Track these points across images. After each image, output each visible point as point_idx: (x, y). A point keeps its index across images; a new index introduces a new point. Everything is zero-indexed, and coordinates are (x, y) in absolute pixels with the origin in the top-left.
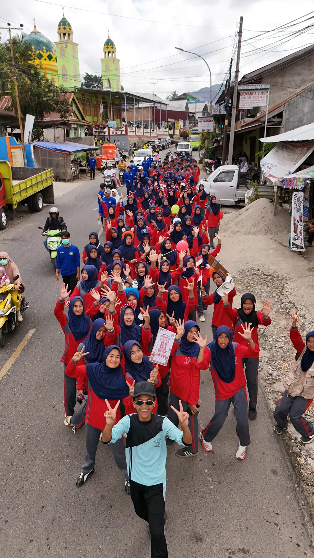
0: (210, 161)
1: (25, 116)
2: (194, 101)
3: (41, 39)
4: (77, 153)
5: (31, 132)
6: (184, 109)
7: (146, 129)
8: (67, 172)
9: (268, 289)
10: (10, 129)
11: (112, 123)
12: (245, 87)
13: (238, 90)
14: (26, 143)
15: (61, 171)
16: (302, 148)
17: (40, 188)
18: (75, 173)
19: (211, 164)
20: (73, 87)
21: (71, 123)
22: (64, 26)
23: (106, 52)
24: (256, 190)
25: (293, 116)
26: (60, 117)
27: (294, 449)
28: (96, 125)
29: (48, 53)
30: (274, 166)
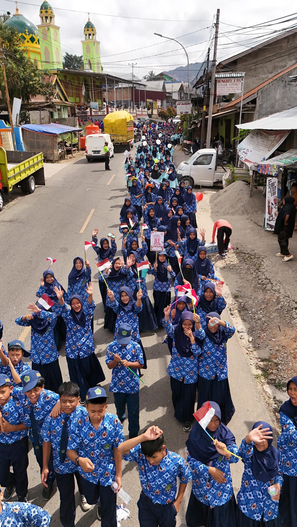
0: (188, 142)
1: (13, 99)
2: (171, 81)
3: (24, 22)
4: (64, 135)
5: (19, 115)
6: (161, 89)
7: (126, 110)
8: (54, 154)
9: (247, 266)
11: (94, 104)
12: (222, 75)
13: (216, 78)
14: (14, 126)
15: (48, 152)
16: (275, 136)
18: (62, 153)
19: (190, 145)
20: (55, 69)
21: (55, 105)
22: (46, 9)
23: (86, 35)
24: (233, 173)
25: (266, 102)
26: (45, 99)
27: (273, 406)
28: (78, 106)
29: (31, 35)
30: (250, 151)
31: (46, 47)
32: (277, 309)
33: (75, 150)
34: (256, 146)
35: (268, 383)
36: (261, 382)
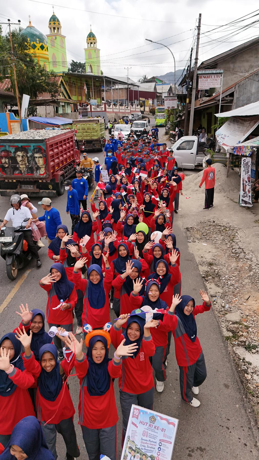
0: (174, 133)
1: (22, 96)
2: (161, 84)
3: (35, 33)
5: (27, 109)
6: (153, 89)
7: (121, 107)
9: (222, 237)
10: (10, 106)
11: (93, 101)
12: (204, 71)
13: (197, 74)
14: (22, 118)
16: (249, 122)
20: (61, 72)
21: (60, 102)
22: (54, 21)
23: (88, 43)
25: (242, 95)
26: (51, 96)
27: (242, 368)
28: (80, 103)
29: (41, 44)
30: (227, 137)
31: (54, 54)
32: (249, 276)
34: (233, 132)
35: (238, 345)
36: (232, 344)
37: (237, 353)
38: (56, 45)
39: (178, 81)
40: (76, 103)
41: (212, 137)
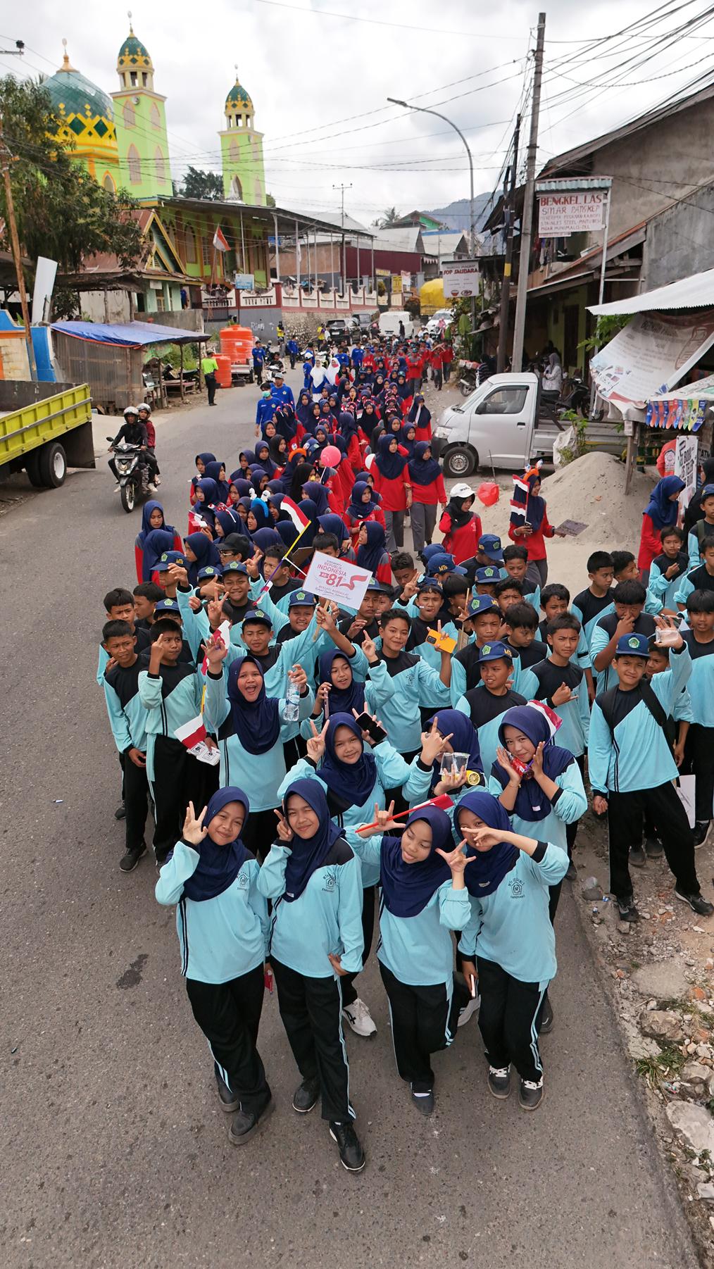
0: (470, 365)
1: (36, 261)
2: (437, 230)
3: (81, 87)
4: (158, 348)
5: (49, 300)
6: (414, 246)
7: (325, 295)
8: (133, 393)
10: (3, 292)
11: (244, 279)
12: (553, 184)
13: (536, 193)
14: (35, 324)
15: (119, 390)
16: (693, 327)
17: (59, 430)
18: (155, 395)
19: (473, 371)
20: (154, 197)
21: (149, 280)
22: (133, 55)
23: (230, 117)
24: (581, 433)
25: (668, 252)
26: (120, 263)
27: (700, 1191)
28: (208, 285)
29: (97, 119)
30: (624, 373)
31: (132, 146)
33: (190, 388)
34: (641, 358)
35: (683, 1095)
36: (659, 1088)
37: (681, 1131)
38: (138, 120)
39: (480, 216)
40: (197, 284)
41: (579, 376)
